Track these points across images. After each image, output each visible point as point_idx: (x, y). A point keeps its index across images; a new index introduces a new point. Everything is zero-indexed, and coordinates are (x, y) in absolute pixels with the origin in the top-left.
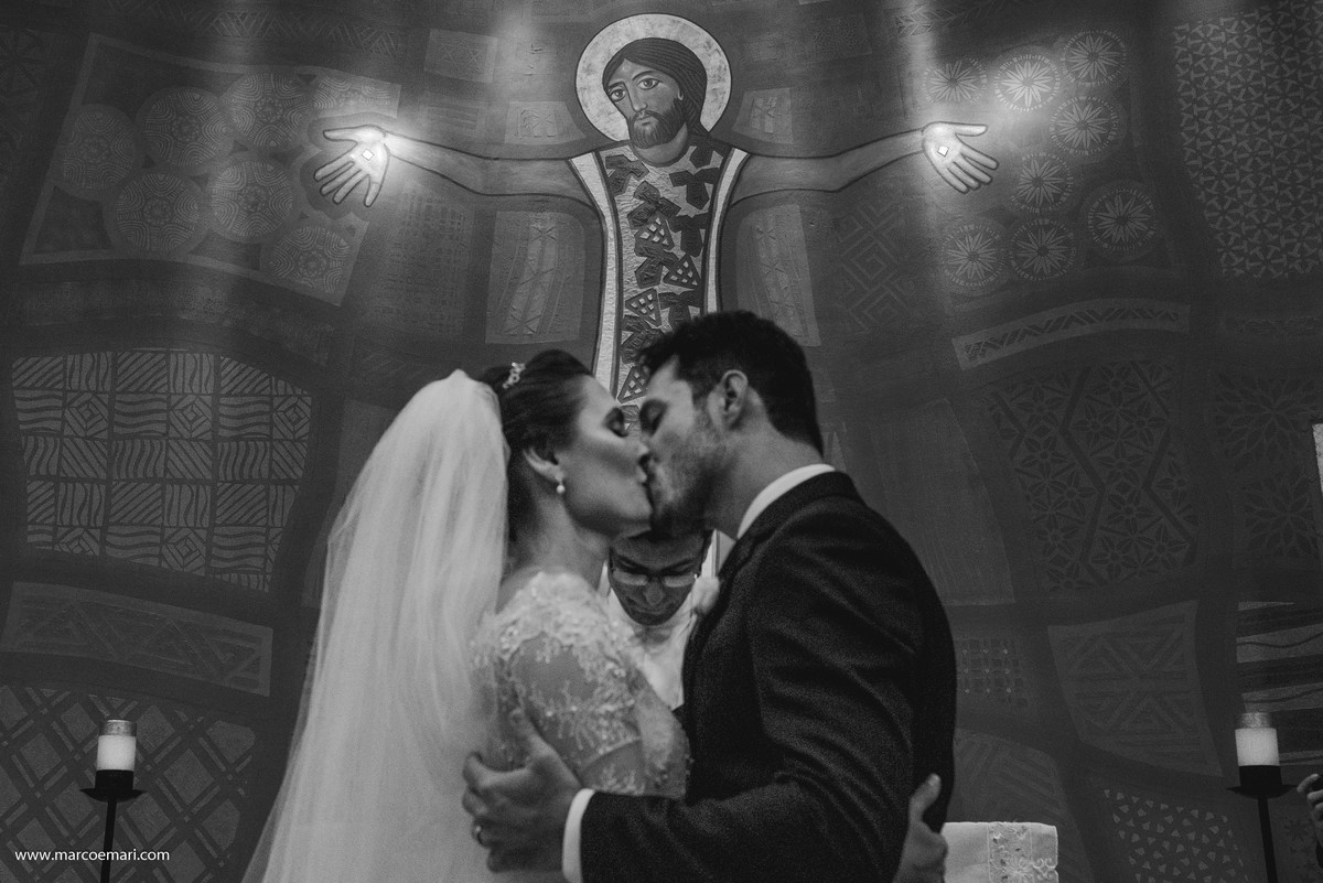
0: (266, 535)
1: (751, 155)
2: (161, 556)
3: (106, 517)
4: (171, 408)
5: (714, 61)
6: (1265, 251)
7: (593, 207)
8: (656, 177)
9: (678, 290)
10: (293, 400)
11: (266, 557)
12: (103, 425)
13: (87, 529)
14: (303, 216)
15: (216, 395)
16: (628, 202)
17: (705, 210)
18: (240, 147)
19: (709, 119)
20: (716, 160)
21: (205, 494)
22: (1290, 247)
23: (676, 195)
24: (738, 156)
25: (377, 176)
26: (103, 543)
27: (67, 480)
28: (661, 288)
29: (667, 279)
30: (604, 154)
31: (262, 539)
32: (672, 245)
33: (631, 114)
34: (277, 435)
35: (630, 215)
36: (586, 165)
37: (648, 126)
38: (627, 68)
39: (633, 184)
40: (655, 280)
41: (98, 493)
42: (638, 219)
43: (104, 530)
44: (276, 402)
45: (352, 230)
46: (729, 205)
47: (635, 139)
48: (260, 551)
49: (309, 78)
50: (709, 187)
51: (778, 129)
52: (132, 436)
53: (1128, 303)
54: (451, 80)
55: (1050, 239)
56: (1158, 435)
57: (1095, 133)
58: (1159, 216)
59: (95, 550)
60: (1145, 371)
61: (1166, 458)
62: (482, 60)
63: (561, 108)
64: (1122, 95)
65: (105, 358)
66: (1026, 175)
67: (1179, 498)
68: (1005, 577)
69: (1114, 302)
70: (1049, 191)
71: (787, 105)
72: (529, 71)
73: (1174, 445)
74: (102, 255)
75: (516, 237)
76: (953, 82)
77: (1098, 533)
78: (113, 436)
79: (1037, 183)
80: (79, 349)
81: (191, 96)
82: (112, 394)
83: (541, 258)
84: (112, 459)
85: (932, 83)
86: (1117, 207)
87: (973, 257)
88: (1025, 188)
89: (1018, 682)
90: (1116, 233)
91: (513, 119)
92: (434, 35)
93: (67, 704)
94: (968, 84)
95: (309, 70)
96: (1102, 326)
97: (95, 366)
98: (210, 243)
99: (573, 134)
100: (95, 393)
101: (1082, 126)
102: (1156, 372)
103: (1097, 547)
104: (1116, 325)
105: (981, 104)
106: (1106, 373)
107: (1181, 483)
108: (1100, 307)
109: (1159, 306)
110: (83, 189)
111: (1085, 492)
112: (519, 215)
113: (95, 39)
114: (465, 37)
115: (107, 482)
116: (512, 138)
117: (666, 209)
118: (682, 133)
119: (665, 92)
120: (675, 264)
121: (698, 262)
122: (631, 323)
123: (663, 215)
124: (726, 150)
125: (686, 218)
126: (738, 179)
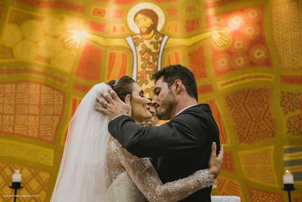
0: (52, 128)
1: (169, 37)
2: (27, 133)
3: (14, 123)
4: (29, 97)
5: (161, 14)
7: (131, 50)
8: (147, 43)
10: (58, 96)
11: (52, 133)
12: (13, 101)
13: (10, 126)
14: (61, 51)
15: (40, 94)
16: (139, 49)
17: (158, 50)
18: (46, 34)
20: (161, 38)
21: (38, 118)
23: (151, 47)
24: (166, 38)
25: (79, 42)
26: (13, 129)
27: (5, 114)
28: (147, 69)
29: (149, 67)
30: (134, 37)
31: (51, 129)
32: (150, 59)
34: (55, 104)
35: (140, 52)
36: (129, 40)
37: (145, 30)
38: (140, 16)
39: (141, 44)
40: (146, 68)
41: (12, 117)
42: (142, 53)
43: (14, 126)
44: (55, 96)
45: (73, 55)
46: (164, 50)
47: (142, 33)
48: (51, 131)
49: (62, 18)
50: (159, 45)
51: (176, 31)
52: (20, 104)
53: (260, 74)
54: (97, 19)
55: (241, 59)
56: (266, 106)
57: (253, 32)
58: (268, 53)
59: (11, 131)
60: (263, 90)
61: (268, 112)
62: (104, 13)
63: (124, 25)
64: (260, 23)
65: (14, 85)
66: (236, 43)
67: (270, 121)
68: (229, 139)
69: (256, 74)
70: (241, 47)
71: (178, 25)
72: (116, 17)
73: (270, 108)
74: (13, 60)
75: (112, 57)
76: (218, 20)
77: (251, 129)
78: (16, 104)
79: (239, 44)
80: (8, 83)
81: (34, 22)
82: (15, 94)
83: (118, 62)
84: (15, 110)
85: (213, 20)
86: (258, 51)
87: (223, 62)
88: (236, 46)
89: (231, 165)
90: (257, 57)
91: (112, 28)
92: (93, 7)
93: (5, 167)
94: (222, 20)
95: (62, 16)
96: (253, 80)
97: (11, 87)
98: (39, 58)
99: (126, 32)
100: (11, 94)
101: (250, 31)
102: (266, 91)
103: (251, 133)
104: (257, 79)
105: (225, 25)
106: (254, 91)
107: (271, 117)
108: (253, 75)
109: (267, 75)
110: (8, 44)
111: (248, 120)
112: (113, 52)
113: (11, 8)
114: (100, 8)
115: (14, 115)
116: (111, 33)
117: (148, 50)
118: (153, 32)
119: (149, 22)
120: (150, 64)
121: (156, 63)
122: (140, 78)
123: (148, 52)
124: (163, 36)
125: (153, 53)
126: (166, 43)
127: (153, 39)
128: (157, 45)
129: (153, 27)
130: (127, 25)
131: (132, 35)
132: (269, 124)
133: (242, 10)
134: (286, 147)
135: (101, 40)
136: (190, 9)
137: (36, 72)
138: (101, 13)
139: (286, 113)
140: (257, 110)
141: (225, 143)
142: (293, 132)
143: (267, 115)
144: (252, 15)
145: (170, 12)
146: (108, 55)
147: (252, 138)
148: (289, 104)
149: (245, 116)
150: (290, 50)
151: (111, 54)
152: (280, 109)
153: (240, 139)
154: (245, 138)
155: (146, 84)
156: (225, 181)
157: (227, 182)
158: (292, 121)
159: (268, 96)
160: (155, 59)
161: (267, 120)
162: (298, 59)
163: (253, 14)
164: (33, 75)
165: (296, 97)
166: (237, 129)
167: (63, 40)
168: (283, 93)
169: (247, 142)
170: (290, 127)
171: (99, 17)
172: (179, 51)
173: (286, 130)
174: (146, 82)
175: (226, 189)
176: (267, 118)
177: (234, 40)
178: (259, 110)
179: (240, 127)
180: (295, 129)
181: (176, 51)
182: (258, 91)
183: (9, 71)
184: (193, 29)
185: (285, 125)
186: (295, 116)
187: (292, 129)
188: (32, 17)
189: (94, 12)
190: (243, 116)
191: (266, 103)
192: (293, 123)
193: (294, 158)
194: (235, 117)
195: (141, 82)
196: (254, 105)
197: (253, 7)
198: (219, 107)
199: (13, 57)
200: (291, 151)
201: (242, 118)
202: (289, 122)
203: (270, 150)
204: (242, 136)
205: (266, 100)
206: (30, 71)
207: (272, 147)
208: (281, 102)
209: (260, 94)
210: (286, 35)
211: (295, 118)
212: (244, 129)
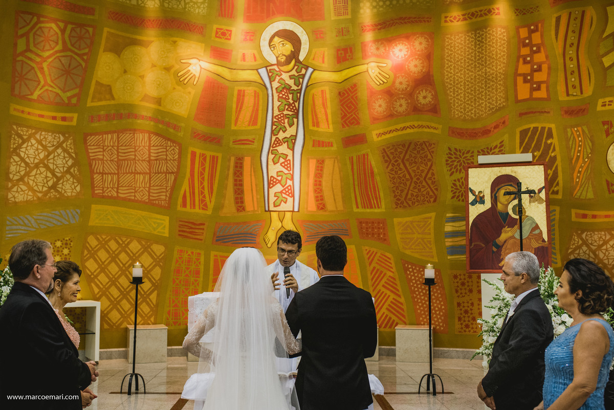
0: (166, 189)
2: (135, 196)
3: (118, 184)
4: (136, 151)
5: (304, 38)
6: (465, 110)
7: (265, 86)
8: (285, 76)
9: (291, 113)
10: (173, 148)
11: (166, 196)
12: (116, 156)
13: (112, 188)
14: (174, 89)
15: (150, 146)
16: (276, 84)
17: (300, 88)
18: (154, 66)
19: (301, 58)
20: (303, 71)
21: (147, 177)
22: (472, 110)
23: (291, 82)
24: (310, 70)
25: (197, 75)
26: (117, 192)
27: (106, 174)
28: (286, 112)
29: (287, 110)
30: (269, 68)
31: (165, 190)
32: (289, 99)
33: (277, 55)
34: (168, 159)
35: (277, 89)
36: (263, 72)
37: (283, 59)
38: (276, 39)
39: (278, 78)
41: (115, 177)
42: (279, 91)
43: (118, 189)
44: (168, 148)
45: (190, 93)
46: (307, 87)
47: (279, 64)
48: (164, 194)
49: (175, 42)
50: (301, 80)
51: (323, 62)
52: (124, 160)
53: (424, 124)
54: (220, 42)
55: (403, 102)
56: (429, 164)
57: (419, 68)
58: (435, 97)
59: (115, 194)
60: (427, 144)
61: (431, 171)
62: (230, 35)
63: (256, 52)
64: (428, 57)
65: (115, 136)
66: (398, 81)
67: (433, 183)
68: (383, 204)
69: (420, 123)
70: (404, 86)
71: (326, 54)
72: (245, 40)
73: (433, 168)
74: (112, 102)
75: (241, 95)
76: (378, 49)
77: (410, 192)
78: (119, 160)
79: (401, 83)
80: (107, 133)
81: (138, 49)
82: (118, 147)
83: (249, 102)
84: (119, 167)
85: (372, 49)
86: (423, 93)
87: (380, 106)
88: (397, 85)
89: (384, 234)
90: (423, 101)
91: (240, 56)
92: (215, 27)
93: (109, 240)
94: (382, 50)
95: (175, 39)
96: (416, 130)
97: (112, 138)
98: (145, 98)
99: (259, 62)
100: (113, 147)
101: (416, 66)
102: (430, 145)
103: (409, 196)
104: (420, 130)
105: (385, 56)
106: (416, 144)
107: (434, 178)
108: (416, 124)
109: (433, 125)
110: (105, 81)
111: (407, 180)
112: (242, 88)
113: (106, 30)
114: (225, 27)
115: (118, 174)
116: (240, 63)
117: (288, 87)
118: (293, 62)
119: (288, 48)
120: (290, 105)
121: (297, 104)
122: (276, 124)
123: (287, 89)
124: (307, 68)
125: (294, 90)
126: (310, 77)
127: (294, 72)
128: (298, 79)
129: (294, 55)
130: (260, 52)
131: (267, 66)
132: (432, 186)
133: (407, 37)
134: (449, 215)
135: (225, 72)
136: (342, 32)
137: (143, 117)
138: (225, 34)
139: (451, 175)
140: (418, 168)
141: (379, 207)
142: (458, 196)
143: (429, 175)
144: (419, 44)
145: (317, 36)
146: (236, 93)
147: (410, 203)
148: (455, 163)
149: (404, 176)
150: (462, 95)
151: (239, 91)
152: (445, 169)
153: (397, 204)
154: (402, 203)
155: (284, 132)
156: (376, 253)
157: (378, 255)
158: (457, 183)
159: (433, 152)
160: (295, 99)
161: (430, 182)
162: (470, 108)
163: (421, 43)
164: (139, 121)
165: (465, 155)
166: (394, 192)
167: (176, 73)
168: (450, 149)
169: (405, 207)
170: (455, 191)
171: (223, 40)
172: (327, 89)
173: (450, 195)
174: (284, 129)
175: (377, 263)
176: (430, 179)
177: (395, 78)
178: (421, 168)
179: (397, 188)
180: (460, 194)
181: (323, 88)
182: (421, 144)
183: (108, 117)
184: (345, 59)
185: (450, 189)
186: (462, 178)
187: (457, 194)
188: (135, 43)
189: (217, 33)
190: (401, 175)
191: (429, 160)
192: (459, 187)
193: (457, 229)
194: (392, 176)
195: (278, 129)
196: (415, 163)
197: (422, 34)
198: (373, 163)
199: (113, 98)
200: (454, 220)
201: (400, 178)
202: (454, 185)
203: (431, 218)
204: (398, 200)
205: (429, 157)
206: (136, 117)
207: (433, 215)
208: (447, 161)
209: (423, 149)
210: (459, 75)
211: (461, 181)
212: (402, 191)
